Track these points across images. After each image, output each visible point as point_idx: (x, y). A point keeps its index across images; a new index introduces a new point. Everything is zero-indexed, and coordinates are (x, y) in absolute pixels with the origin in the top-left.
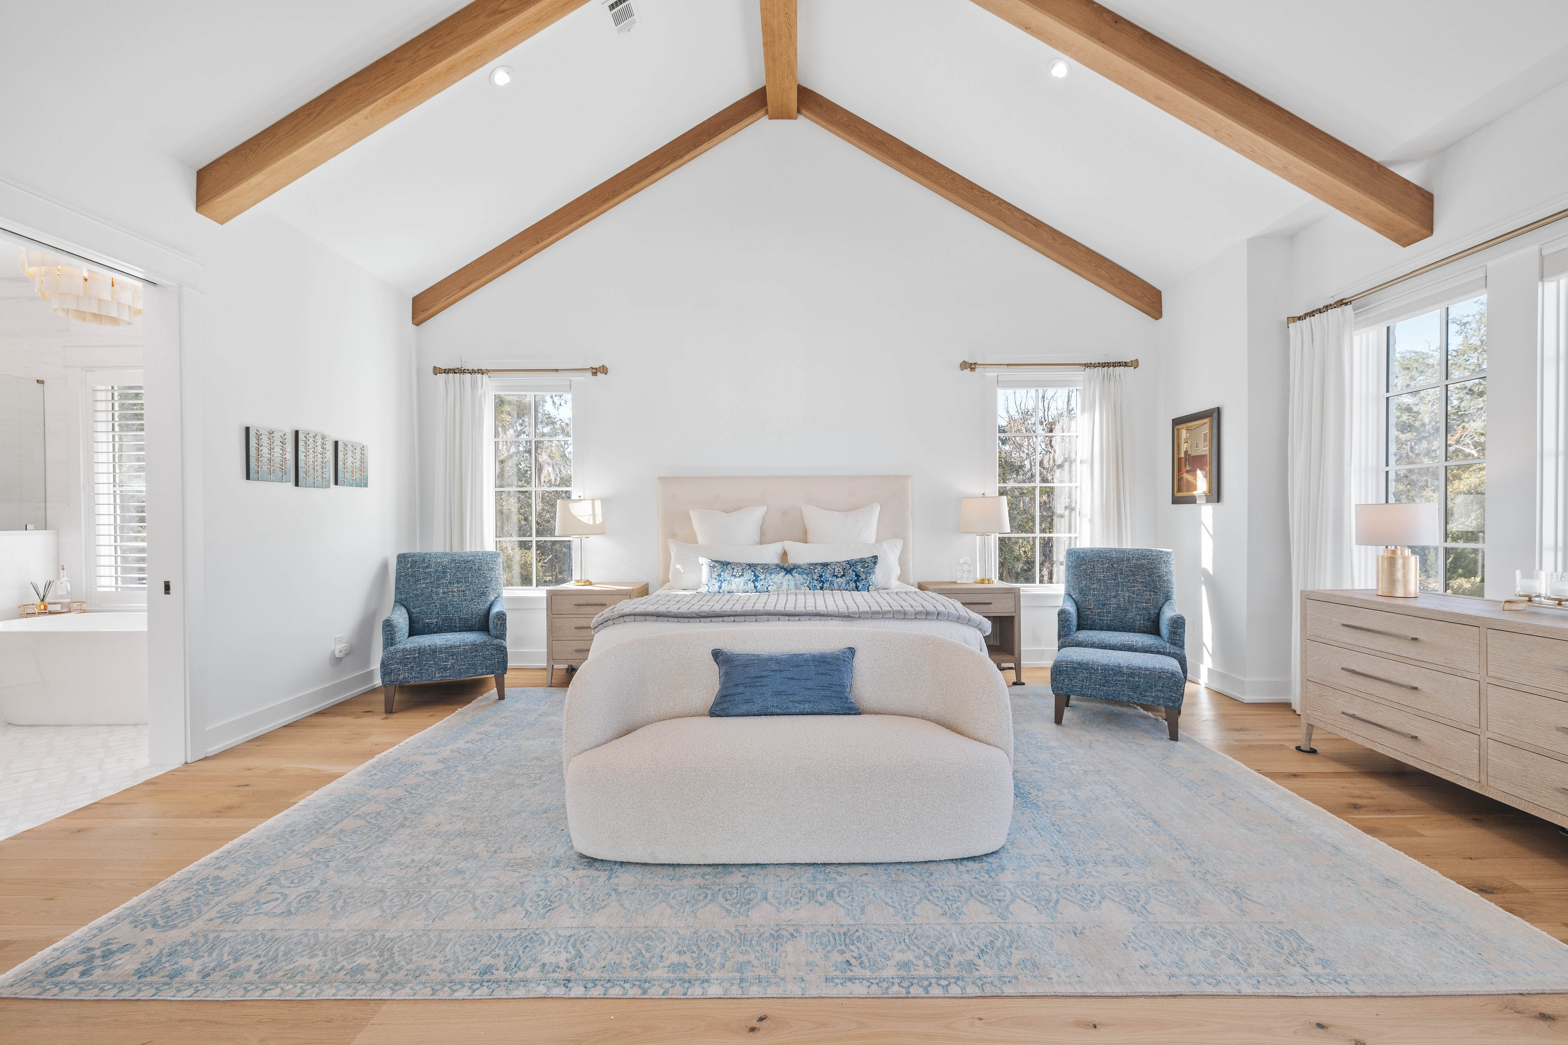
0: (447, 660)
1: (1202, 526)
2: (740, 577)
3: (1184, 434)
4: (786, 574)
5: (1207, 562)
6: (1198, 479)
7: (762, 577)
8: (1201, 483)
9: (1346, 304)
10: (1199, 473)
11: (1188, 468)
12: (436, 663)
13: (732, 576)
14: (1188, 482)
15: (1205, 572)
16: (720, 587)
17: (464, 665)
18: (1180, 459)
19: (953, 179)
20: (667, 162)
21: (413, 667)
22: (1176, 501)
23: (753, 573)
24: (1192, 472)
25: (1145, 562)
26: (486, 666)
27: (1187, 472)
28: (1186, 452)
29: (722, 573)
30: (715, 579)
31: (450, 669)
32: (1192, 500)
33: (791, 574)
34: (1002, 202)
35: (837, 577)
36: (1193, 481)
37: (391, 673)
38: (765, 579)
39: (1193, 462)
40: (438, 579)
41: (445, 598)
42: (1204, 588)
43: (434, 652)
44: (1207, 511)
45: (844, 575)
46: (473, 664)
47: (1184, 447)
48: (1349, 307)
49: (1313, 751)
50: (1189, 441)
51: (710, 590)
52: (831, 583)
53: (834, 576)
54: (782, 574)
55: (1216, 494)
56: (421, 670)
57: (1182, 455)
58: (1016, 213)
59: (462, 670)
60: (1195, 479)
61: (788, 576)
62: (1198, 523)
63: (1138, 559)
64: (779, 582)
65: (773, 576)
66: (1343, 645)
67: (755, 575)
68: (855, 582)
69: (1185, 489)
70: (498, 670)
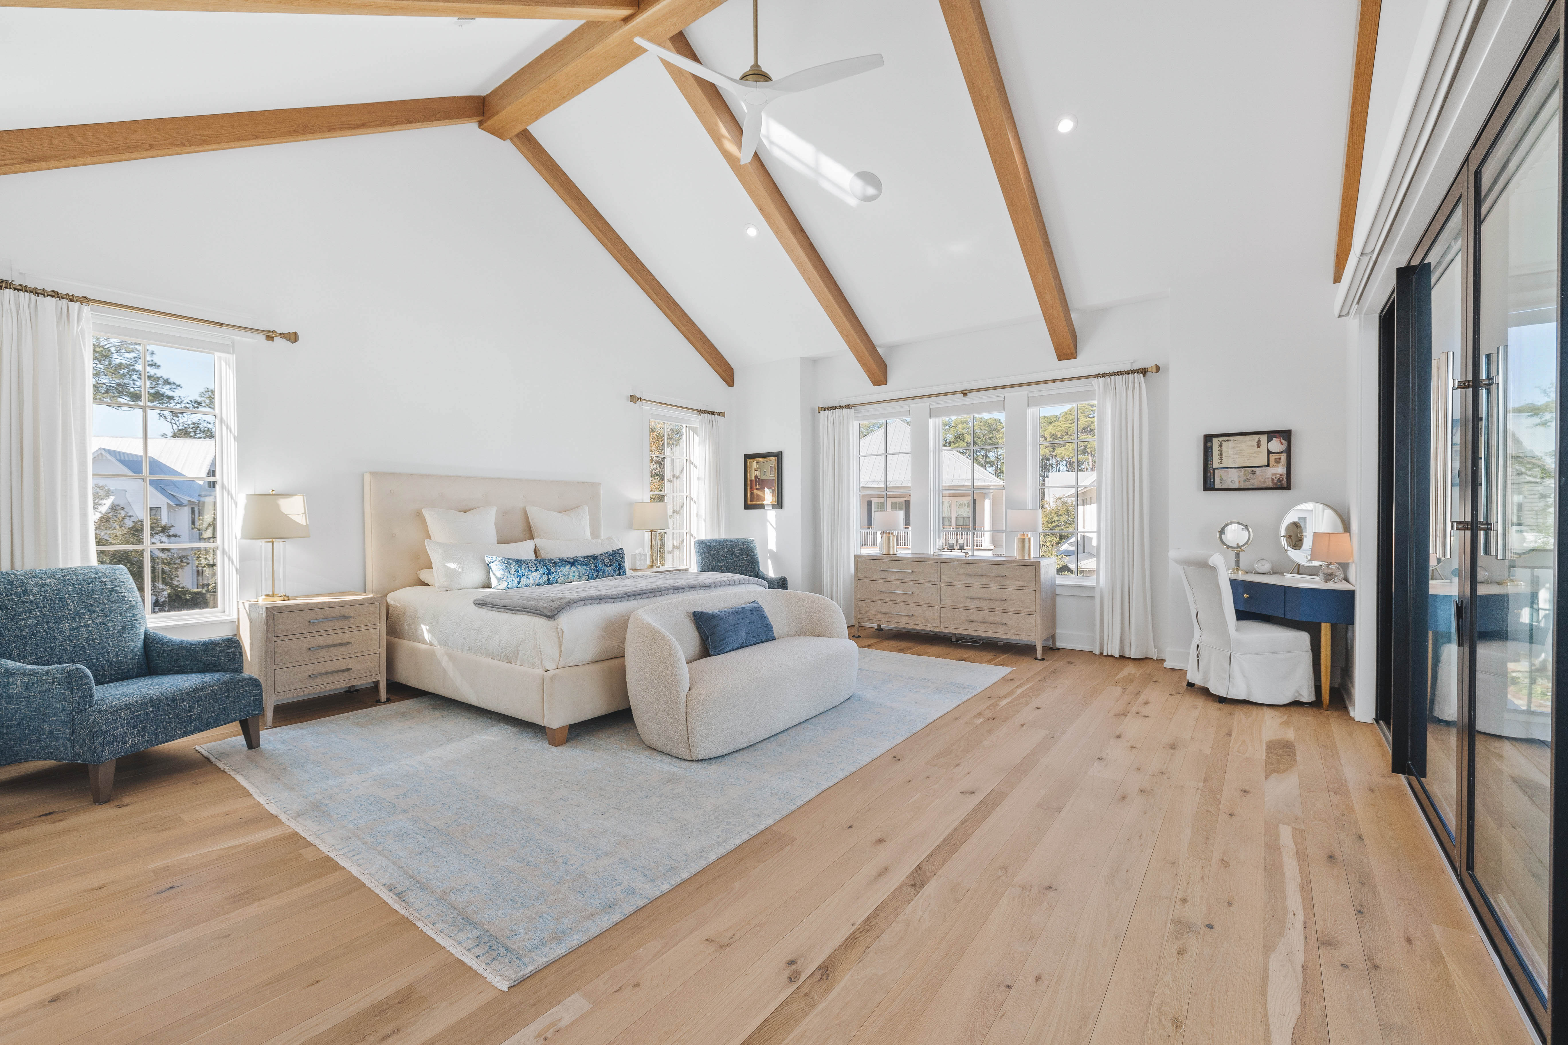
0: (191, 708)
1: (768, 524)
2: (536, 571)
3: (754, 465)
4: (571, 566)
5: (772, 545)
6: (766, 494)
7: (554, 570)
8: (768, 497)
9: (849, 408)
10: (766, 490)
11: (758, 487)
12: (176, 716)
13: (529, 571)
14: (757, 495)
15: (771, 551)
16: (519, 582)
17: (214, 712)
18: (751, 481)
19: (625, 248)
20: (375, 123)
21: (145, 726)
22: (747, 507)
23: (545, 568)
24: (762, 489)
25: (745, 546)
26: (240, 708)
27: (757, 489)
28: (756, 477)
29: (519, 569)
30: (514, 575)
31: (195, 720)
32: (761, 507)
33: (575, 566)
34: (654, 279)
35: (607, 566)
36: (763, 495)
37: (113, 742)
38: (556, 572)
39: (760, 483)
40: (53, 609)
41: (77, 636)
42: (770, 562)
43: (174, 700)
44: (771, 514)
45: (611, 565)
46: (225, 709)
47: (754, 473)
48: (852, 410)
49: (859, 637)
50: (759, 470)
51: (509, 586)
52: (604, 572)
53: (605, 565)
54: (568, 566)
55: (779, 503)
56: (156, 729)
57: (753, 478)
58: (662, 290)
59: (210, 720)
60: (764, 494)
61: (573, 568)
62: (764, 521)
63: (741, 545)
64: (567, 573)
65: (562, 568)
66: (878, 579)
67: (547, 569)
68: (619, 569)
69: (755, 500)
70: (254, 710)
